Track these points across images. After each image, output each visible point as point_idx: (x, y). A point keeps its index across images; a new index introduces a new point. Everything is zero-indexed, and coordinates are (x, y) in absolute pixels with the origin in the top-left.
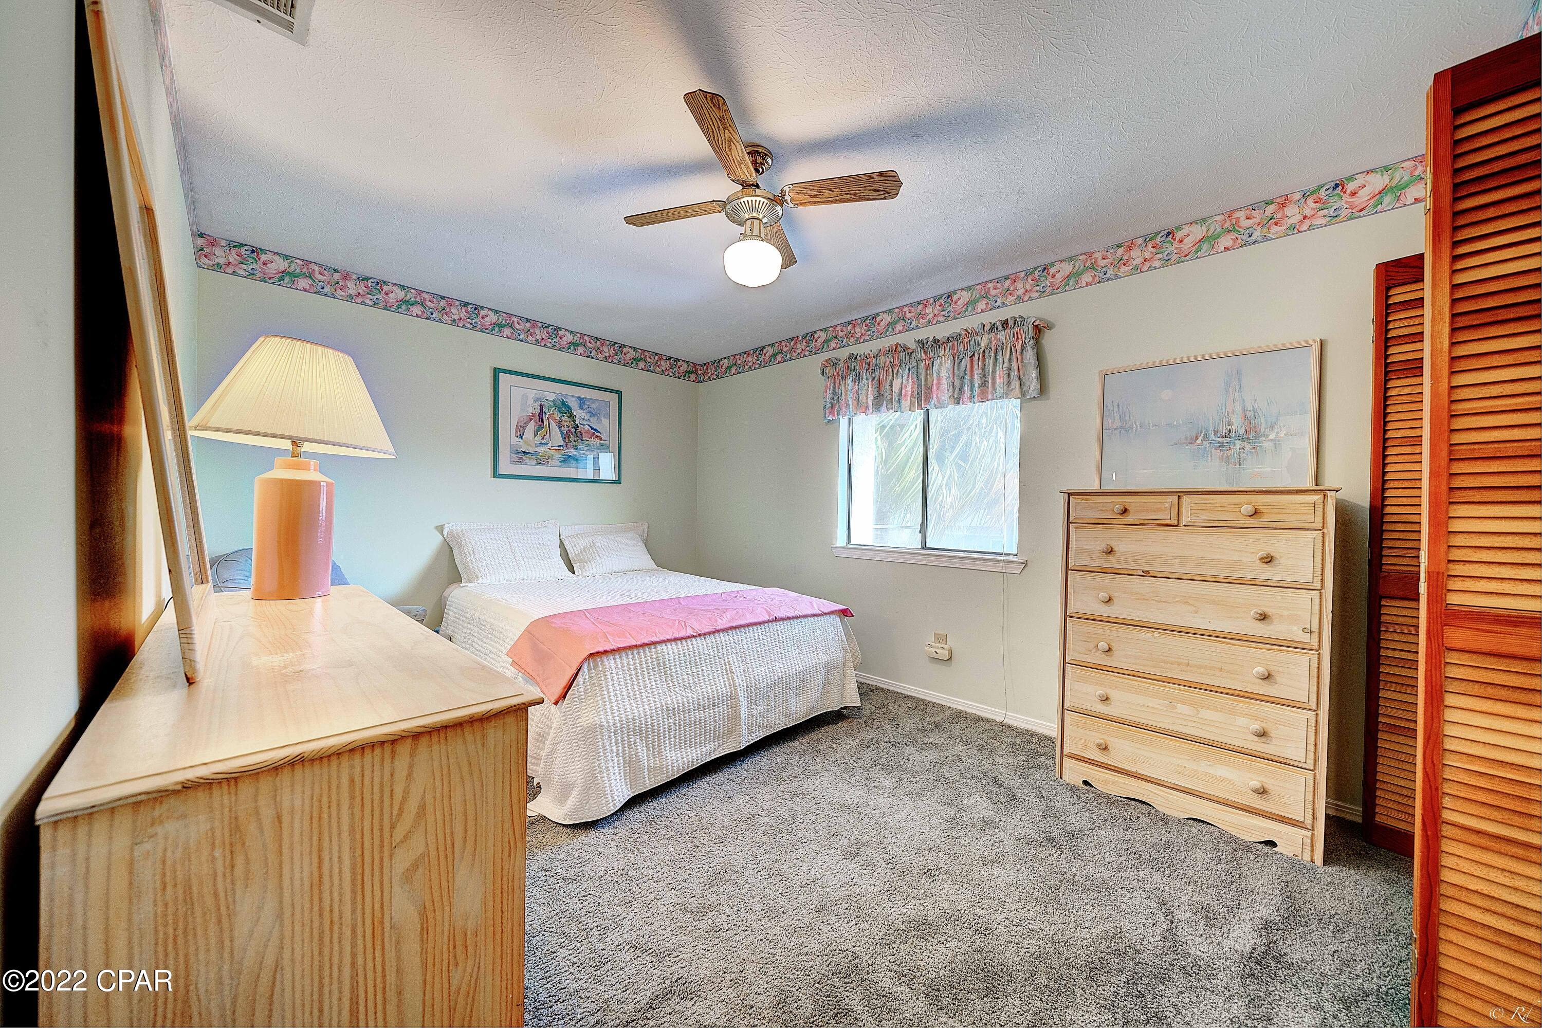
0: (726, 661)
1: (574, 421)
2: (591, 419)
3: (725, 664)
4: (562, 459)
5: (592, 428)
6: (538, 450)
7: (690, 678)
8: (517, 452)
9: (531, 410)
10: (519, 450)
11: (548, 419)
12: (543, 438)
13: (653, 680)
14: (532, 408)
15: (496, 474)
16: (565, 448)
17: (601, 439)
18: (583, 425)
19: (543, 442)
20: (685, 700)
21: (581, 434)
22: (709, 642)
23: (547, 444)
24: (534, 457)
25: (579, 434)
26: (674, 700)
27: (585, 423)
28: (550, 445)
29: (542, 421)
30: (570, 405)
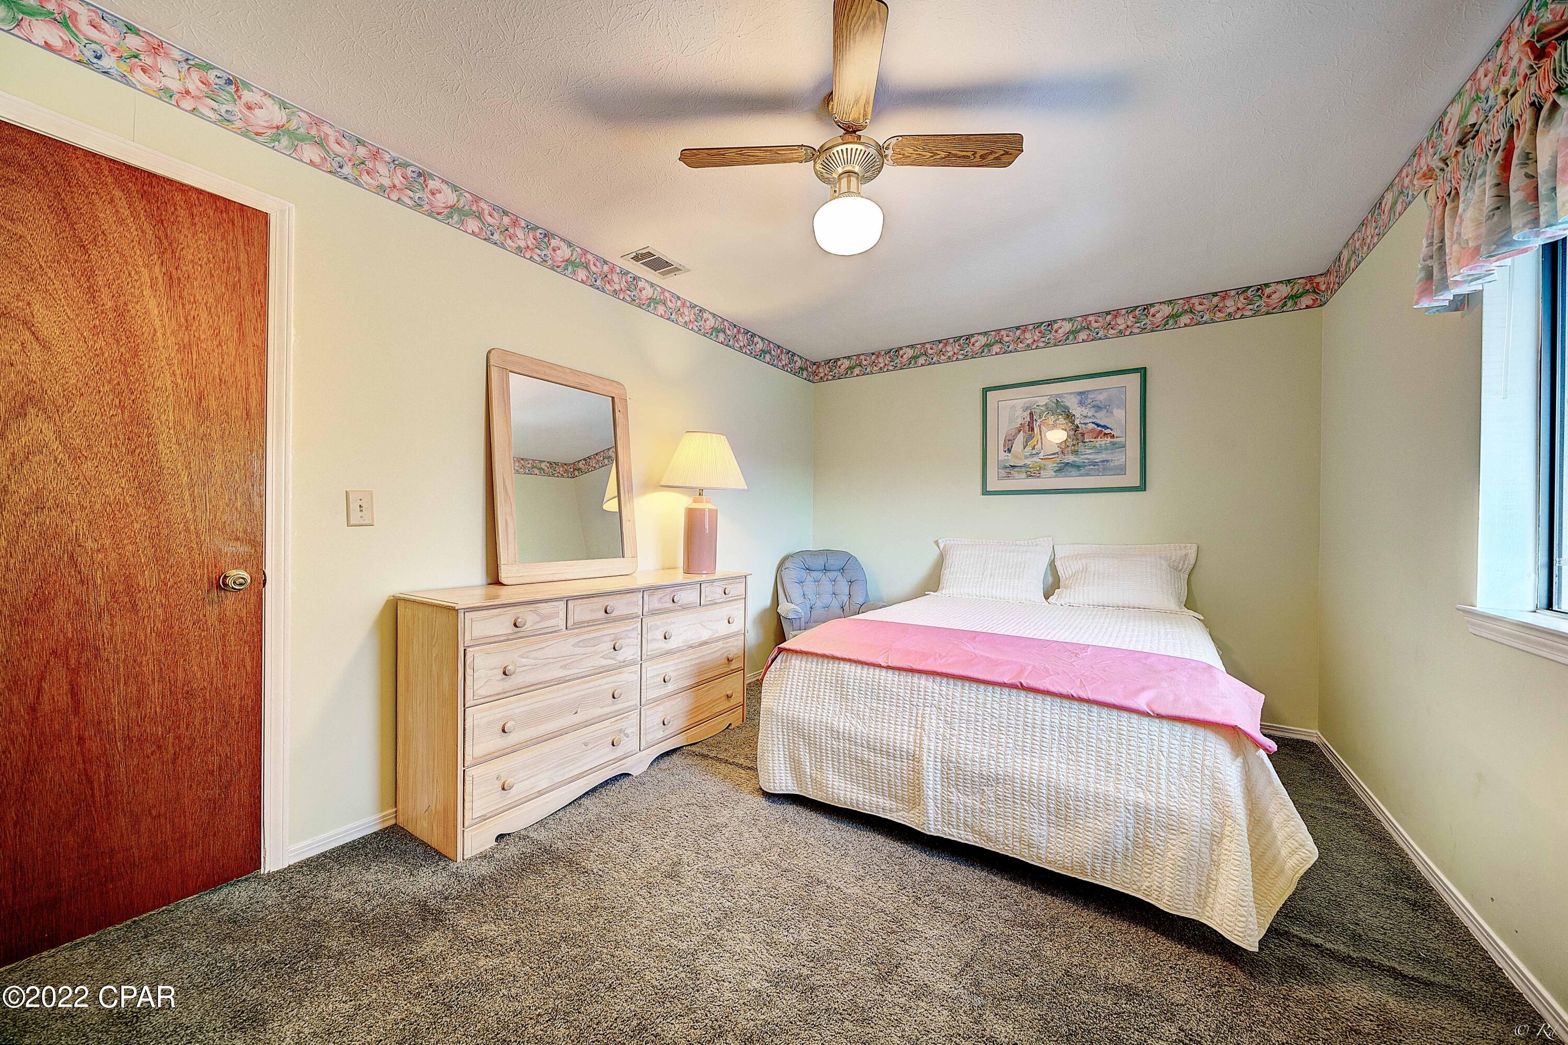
0: (920, 712)
1: (1073, 422)
2: (1097, 415)
3: (917, 716)
4: (1057, 468)
5: (1098, 425)
6: (1028, 462)
7: (867, 710)
8: (1006, 467)
9: (1020, 421)
10: (1007, 465)
11: (1040, 426)
12: (1033, 448)
13: (827, 694)
14: (1021, 417)
15: (985, 492)
16: (1061, 455)
17: (1113, 437)
18: (1086, 424)
19: (1034, 452)
20: (853, 729)
21: (1083, 435)
22: (902, 680)
23: (1038, 454)
24: (1024, 469)
25: (1079, 435)
26: (841, 724)
27: (1087, 421)
28: (1041, 456)
29: (1033, 430)
30: (1067, 404)
